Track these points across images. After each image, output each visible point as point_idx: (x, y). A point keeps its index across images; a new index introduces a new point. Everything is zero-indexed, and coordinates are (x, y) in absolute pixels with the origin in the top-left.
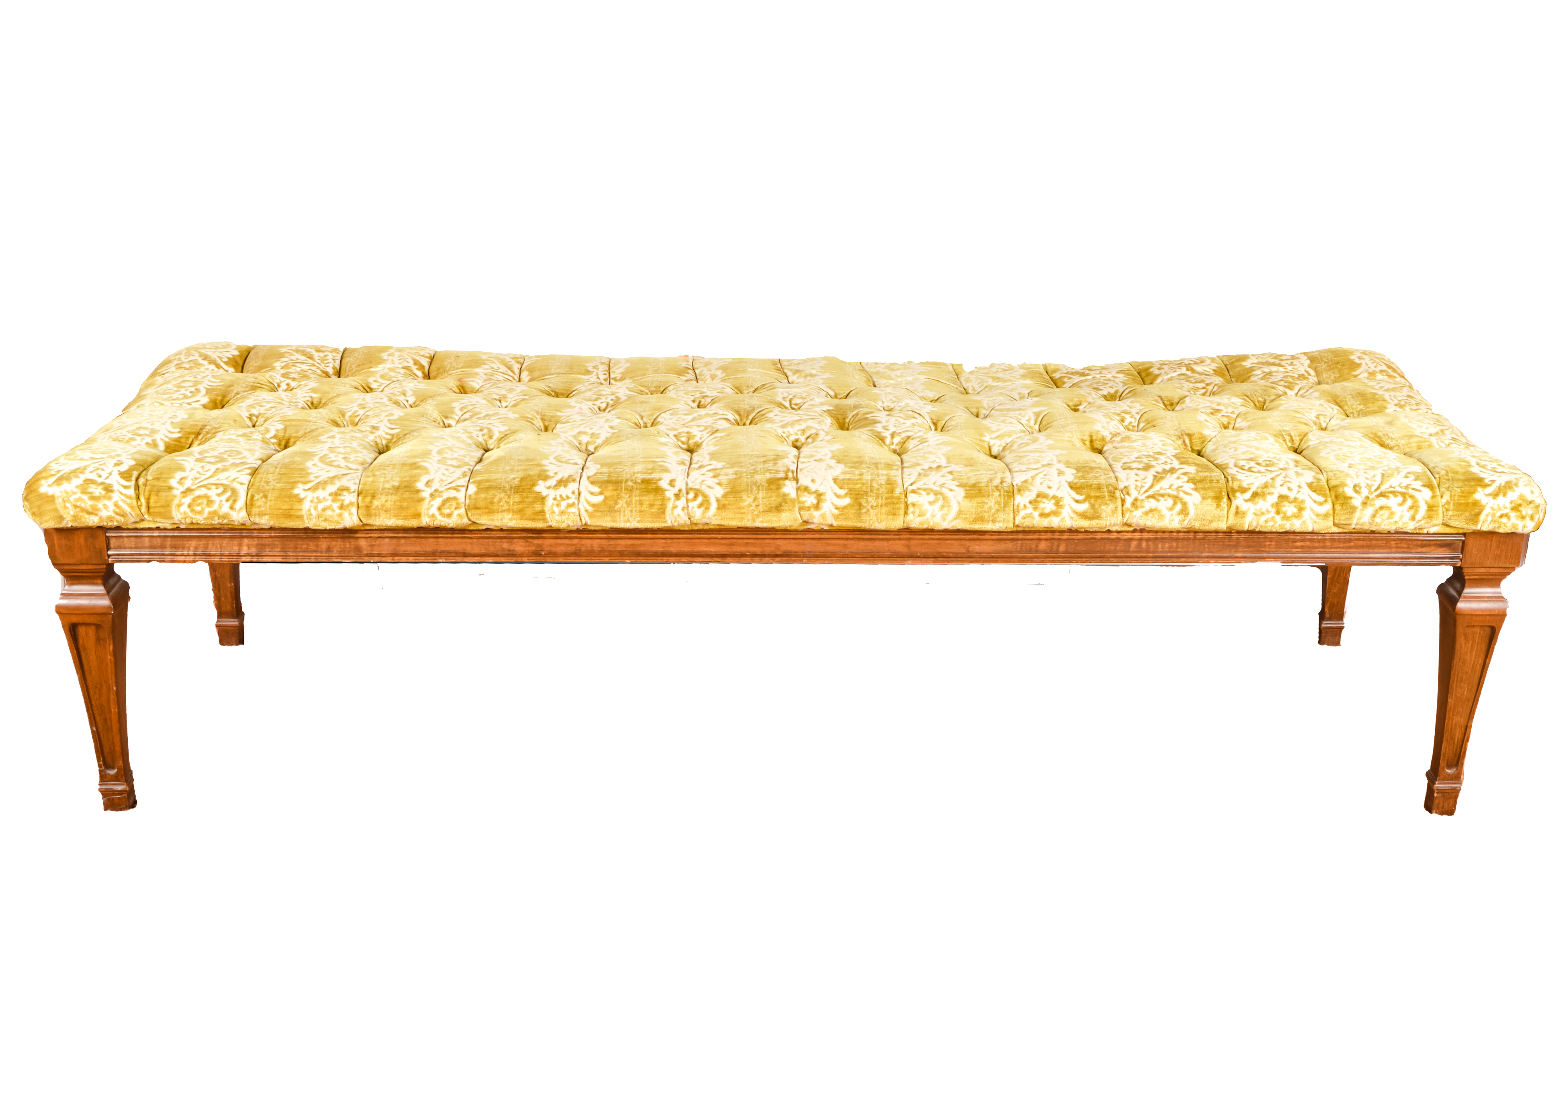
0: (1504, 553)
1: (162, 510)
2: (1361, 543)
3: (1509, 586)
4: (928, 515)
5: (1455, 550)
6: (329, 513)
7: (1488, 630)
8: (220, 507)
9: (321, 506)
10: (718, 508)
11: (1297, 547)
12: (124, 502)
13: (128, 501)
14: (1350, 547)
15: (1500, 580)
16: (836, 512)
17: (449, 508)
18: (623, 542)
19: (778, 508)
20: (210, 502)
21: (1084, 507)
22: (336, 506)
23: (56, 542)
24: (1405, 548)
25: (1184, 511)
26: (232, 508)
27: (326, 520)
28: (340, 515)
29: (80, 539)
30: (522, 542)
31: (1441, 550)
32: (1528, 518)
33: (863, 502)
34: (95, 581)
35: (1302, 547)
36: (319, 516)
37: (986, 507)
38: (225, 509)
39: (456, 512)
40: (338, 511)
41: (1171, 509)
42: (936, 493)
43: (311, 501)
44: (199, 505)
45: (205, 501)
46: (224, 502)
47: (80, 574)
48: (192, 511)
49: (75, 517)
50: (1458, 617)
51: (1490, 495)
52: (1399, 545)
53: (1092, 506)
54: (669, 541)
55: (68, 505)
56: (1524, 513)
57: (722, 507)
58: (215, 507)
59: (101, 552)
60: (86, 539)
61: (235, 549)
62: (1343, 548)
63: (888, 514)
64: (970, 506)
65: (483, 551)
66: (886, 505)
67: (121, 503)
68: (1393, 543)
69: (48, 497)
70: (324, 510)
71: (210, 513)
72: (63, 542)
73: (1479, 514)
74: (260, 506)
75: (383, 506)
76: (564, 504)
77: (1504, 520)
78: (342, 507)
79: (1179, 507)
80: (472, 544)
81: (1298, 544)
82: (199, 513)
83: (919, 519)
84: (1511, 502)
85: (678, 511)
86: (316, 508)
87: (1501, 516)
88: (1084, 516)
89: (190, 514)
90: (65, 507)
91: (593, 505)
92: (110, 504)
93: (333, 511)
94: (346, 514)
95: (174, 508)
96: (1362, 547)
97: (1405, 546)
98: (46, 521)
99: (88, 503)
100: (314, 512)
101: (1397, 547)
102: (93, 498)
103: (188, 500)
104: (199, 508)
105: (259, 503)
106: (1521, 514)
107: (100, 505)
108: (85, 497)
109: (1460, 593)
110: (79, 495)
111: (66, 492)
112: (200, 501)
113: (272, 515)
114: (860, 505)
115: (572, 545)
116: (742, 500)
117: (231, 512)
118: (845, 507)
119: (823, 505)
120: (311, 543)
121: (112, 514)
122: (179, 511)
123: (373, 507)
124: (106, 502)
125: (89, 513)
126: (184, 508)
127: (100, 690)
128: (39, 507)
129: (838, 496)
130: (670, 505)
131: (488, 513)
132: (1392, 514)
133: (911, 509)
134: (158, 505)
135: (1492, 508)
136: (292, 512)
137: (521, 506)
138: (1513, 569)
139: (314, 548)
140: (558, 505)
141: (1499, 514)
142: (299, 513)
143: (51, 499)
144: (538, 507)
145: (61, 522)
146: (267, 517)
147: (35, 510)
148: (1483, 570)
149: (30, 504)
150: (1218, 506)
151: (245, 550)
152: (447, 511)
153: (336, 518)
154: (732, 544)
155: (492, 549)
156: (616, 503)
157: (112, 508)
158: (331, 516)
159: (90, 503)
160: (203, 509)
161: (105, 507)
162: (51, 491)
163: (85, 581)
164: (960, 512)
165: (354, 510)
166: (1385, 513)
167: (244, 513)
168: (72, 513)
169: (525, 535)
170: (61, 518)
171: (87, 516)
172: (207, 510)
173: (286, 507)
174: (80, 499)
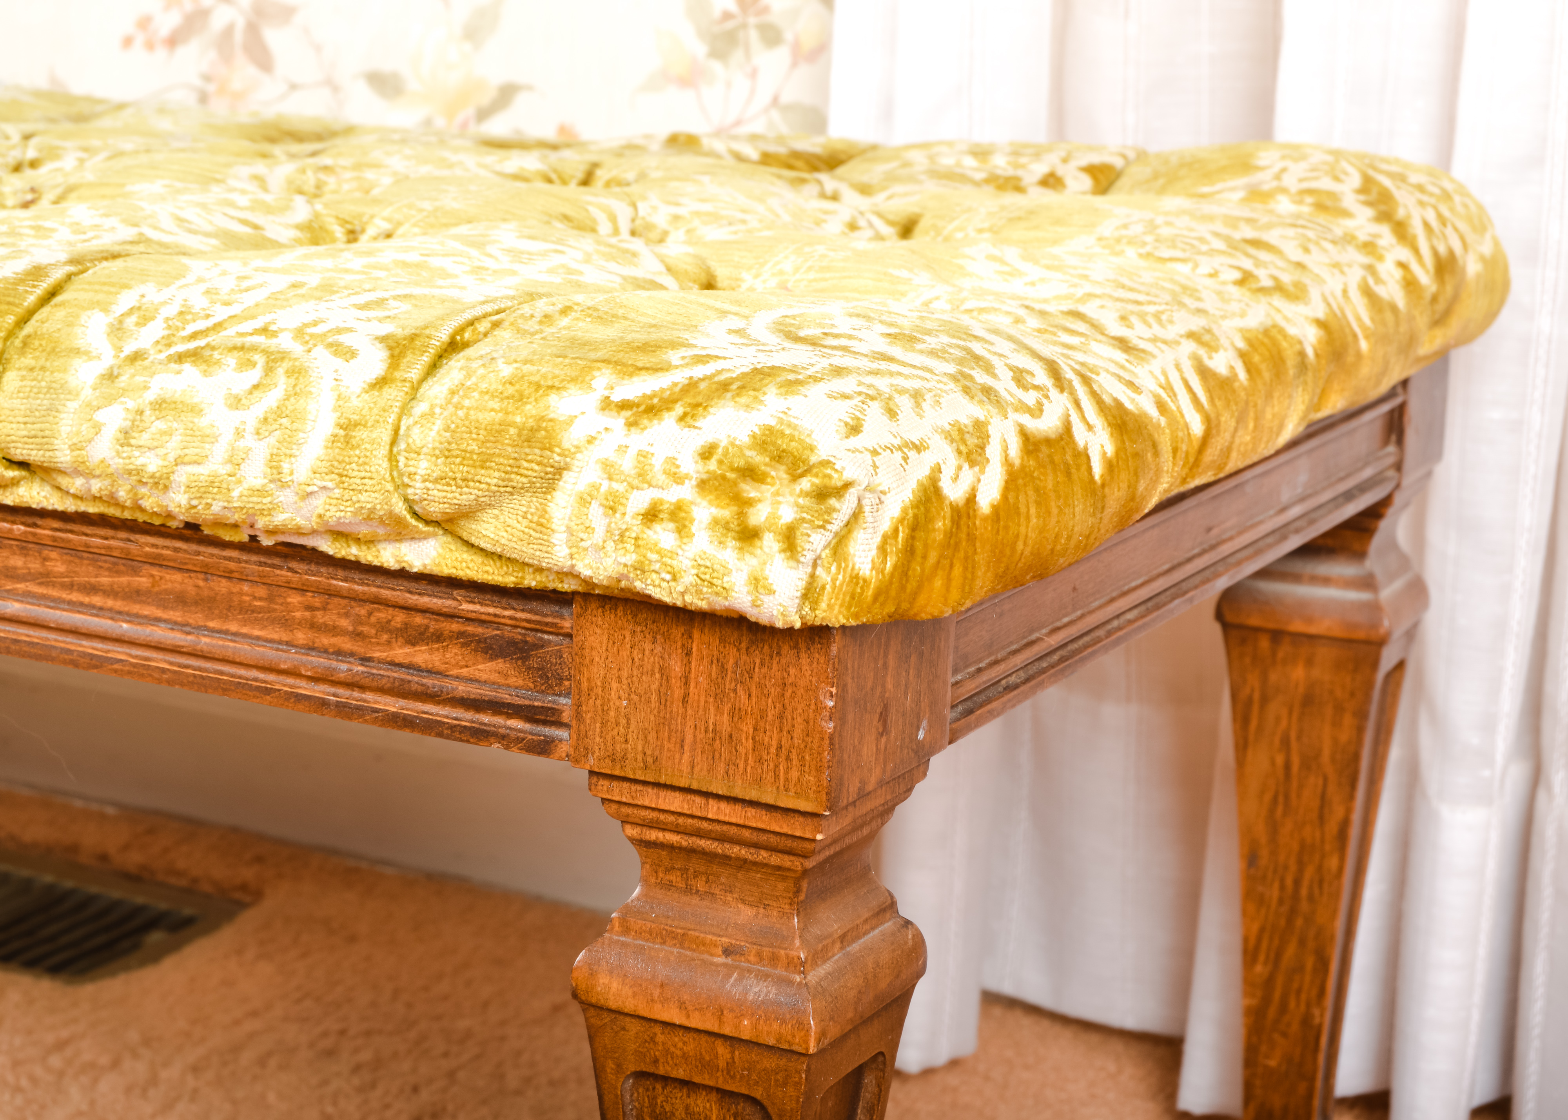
0: (747, 727)
14: (136, 595)
24: (343, 632)
31: (487, 666)
32: (770, 543)
51: (624, 405)
52: (320, 617)
56: (758, 516)
62: (110, 592)
68: (295, 599)
77: (660, 536)
84: (707, 453)
87: (651, 515)
97: (345, 623)
101: (313, 626)
106: (741, 515)
135: (609, 470)
141: (639, 501)
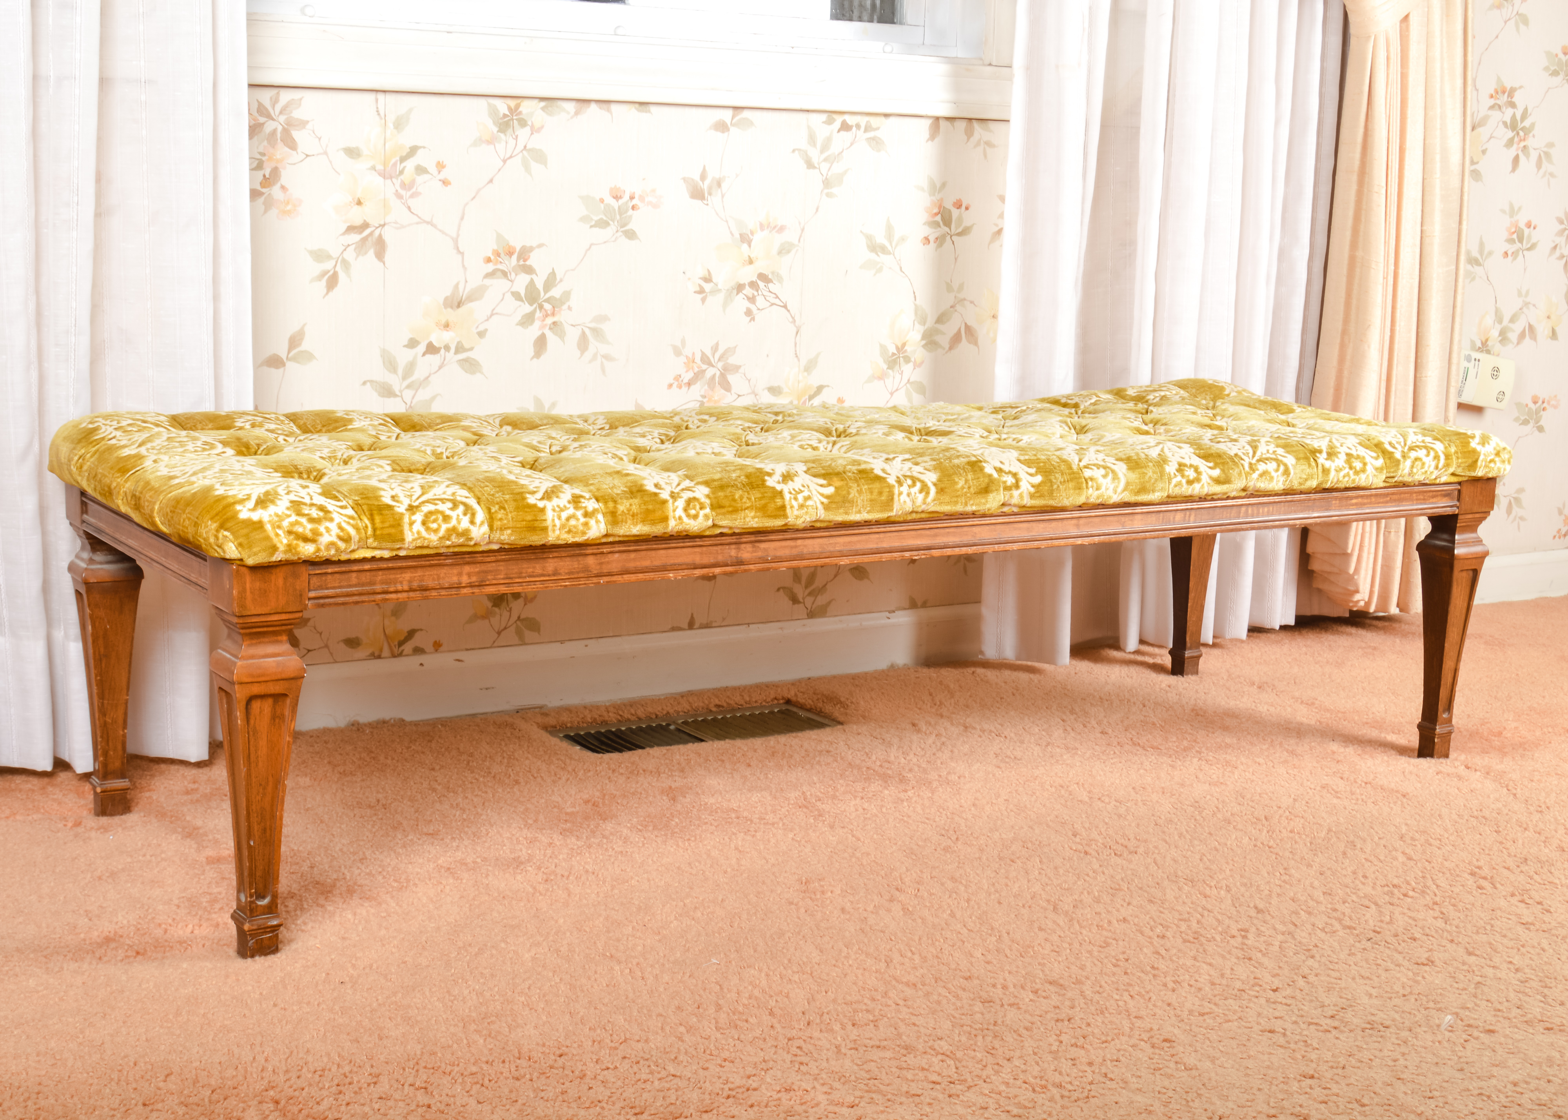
0: (1483, 498)
1: (393, 531)
2: (1395, 497)
3: (1484, 530)
4: (1103, 489)
5: (1452, 499)
6: (573, 522)
7: (1471, 573)
8: (459, 521)
9: (564, 515)
10: (937, 493)
11: (1353, 505)
12: (349, 523)
13: (351, 521)
15: (1477, 526)
16: (1032, 490)
17: (694, 508)
18: (841, 540)
19: (986, 490)
20: (446, 518)
21: (1216, 473)
22: (579, 514)
23: (248, 586)
25: (1287, 472)
26: (472, 522)
27: (569, 532)
28: (586, 524)
29: (278, 579)
30: (749, 547)
31: (1445, 499)
32: (1506, 463)
33: (1052, 477)
34: (279, 638)
35: (1356, 504)
36: (563, 526)
37: (1147, 478)
38: (465, 523)
39: (702, 513)
40: (582, 520)
41: (1277, 470)
42: (1105, 468)
43: (554, 510)
44: (434, 521)
45: (441, 518)
46: (461, 516)
47: (265, 629)
48: (428, 529)
49: (290, 548)
50: (1456, 562)
51: (1479, 444)
53: (1223, 470)
54: (882, 535)
55: (280, 532)
56: (1503, 458)
57: (941, 491)
58: (454, 522)
59: (301, 595)
60: (285, 579)
61: (455, 579)
63: (1075, 489)
64: (1133, 476)
65: (712, 561)
66: (1072, 480)
67: (344, 525)
69: (254, 523)
70: (568, 519)
71: (448, 530)
72: (258, 584)
73: (1476, 461)
74: (501, 519)
75: (629, 510)
76: (800, 497)
77: (1492, 465)
78: (586, 515)
79: (1282, 468)
80: (701, 553)
81: (1354, 501)
82: (436, 531)
83: (1097, 493)
84: (1494, 449)
85: (904, 497)
86: (559, 518)
87: (1490, 462)
88: (1218, 481)
89: (424, 534)
90: (277, 535)
91: (827, 497)
92: (333, 526)
93: (578, 520)
94: (592, 522)
95: (406, 527)
96: (1395, 501)
98: (255, 554)
99: (306, 528)
100: (557, 523)
102: (312, 520)
103: (418, 517)
104: (434, 526)
105: (499, 516)
106: (1501, 458)
107: (322, 529)
108: (304, 520)
109: (1453, 541)
110: (294, 518)
111: (277, 515)
112: (433, 517)
113: (514, 529)
114: (1051, 481)
115: (796, 547)
116: (956, 483)
117: (472, 527)
118: (1039, 485)
119: (1021, 484)
120: (537, 566)
121: (334, 539)
122: (411, 530)
123: (619, 512)
124: (328, 524)
125: (306, 540)
126: (418, 527)
127: (264, 789)
128: (247, 536)
129: (1031, 475)
130: (896, 491)
131: (731, 512)
132: (1423, 464)
133: (1090, 483)
134: (387, 524)
135: (1484, 455)
136: (536, 524)
137: (763, 502)
138: (1488, 513)
139: (540, 572)
140: (796, 499)
141: (1488, 460)
142: (544, 524)
143: (259, 526)
144: (779, 502)
145: (272, 554)
146: (509, 531)
147: (241, 540)
148: (1470, 516)
149: (233, 533)
150: (1310, 465)
151: (465, 580)
152: (693, 512)
153: (581, 528)
154: (936, 535)
155: (720, 558)
156: (849, 493)
157: (335, 531)
158: (575, 527)
159: (309, 526)
160: (440, 526)
161: (328, 530)
162: (255, 516)
163: (266, 640)
164: (1128, 484)
165: (600, 517)
166: (1418, 463)
167: (485, 528)
168: (285, 541)
169: (752, 538)
170: (274, 548)
171: (301, 544)
172: (444, 527)
173: (529, 518)
174: (297, 523)
